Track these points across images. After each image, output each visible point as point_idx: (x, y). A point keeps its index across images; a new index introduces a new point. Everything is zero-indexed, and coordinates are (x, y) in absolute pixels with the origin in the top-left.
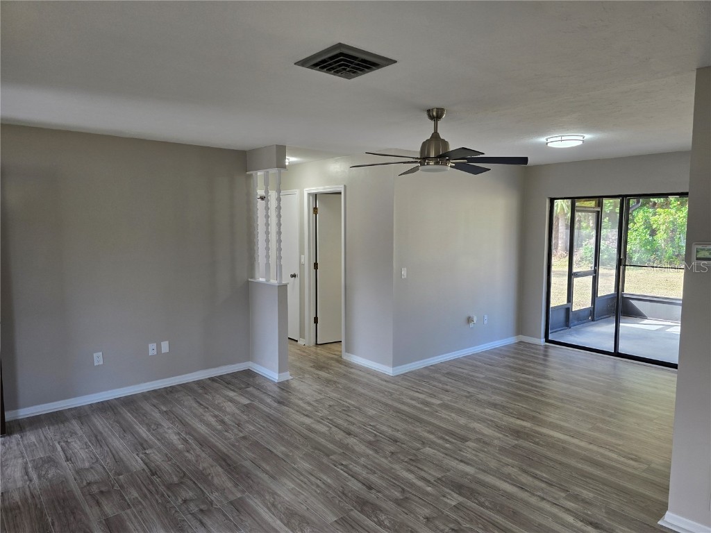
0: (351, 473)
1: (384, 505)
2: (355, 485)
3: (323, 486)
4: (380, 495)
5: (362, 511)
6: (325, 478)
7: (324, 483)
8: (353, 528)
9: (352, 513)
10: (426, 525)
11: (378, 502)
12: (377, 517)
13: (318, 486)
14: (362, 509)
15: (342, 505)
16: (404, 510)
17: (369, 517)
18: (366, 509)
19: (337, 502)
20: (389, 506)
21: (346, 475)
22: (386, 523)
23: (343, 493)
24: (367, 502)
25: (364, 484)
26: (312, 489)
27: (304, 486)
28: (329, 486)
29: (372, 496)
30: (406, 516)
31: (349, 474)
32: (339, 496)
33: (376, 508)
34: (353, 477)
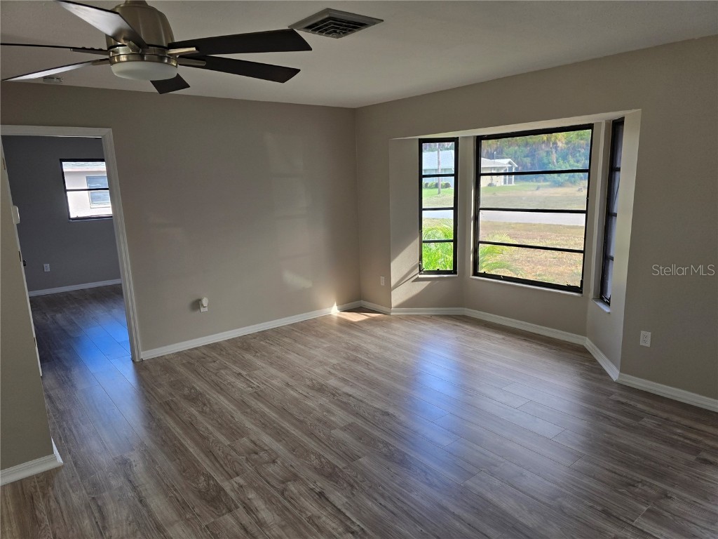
0: (342, 517)
1: (310, 473)
2: (338, 498)
3: (376, 495)
4: (312, 486)
5: (334, 467)
6: (376, 509)
7: (376, 500)
8: (344, 452)
9: (344, 465)
10: (278, 456)
11: (316, 477)
12: (321, 462)
13: (382, 496)
14: (334, 469)
15: (354, 473)
16: (292, 470)
17: (329, 462)
18: (330, 470)
19: (359, 477)
20: (305, 473)
21: (348, 514)
22: (313, 457)
23: (352, 486)
24: (327, 477)
25: (327, 499)
26: (388, 491)
27: (399, 496)
28: (369, 496)
29: (321, 484)
30: (293, 464)
31: (344, 514)
32: (357, 483)
33: (319, 471)
34: (339, 510)
